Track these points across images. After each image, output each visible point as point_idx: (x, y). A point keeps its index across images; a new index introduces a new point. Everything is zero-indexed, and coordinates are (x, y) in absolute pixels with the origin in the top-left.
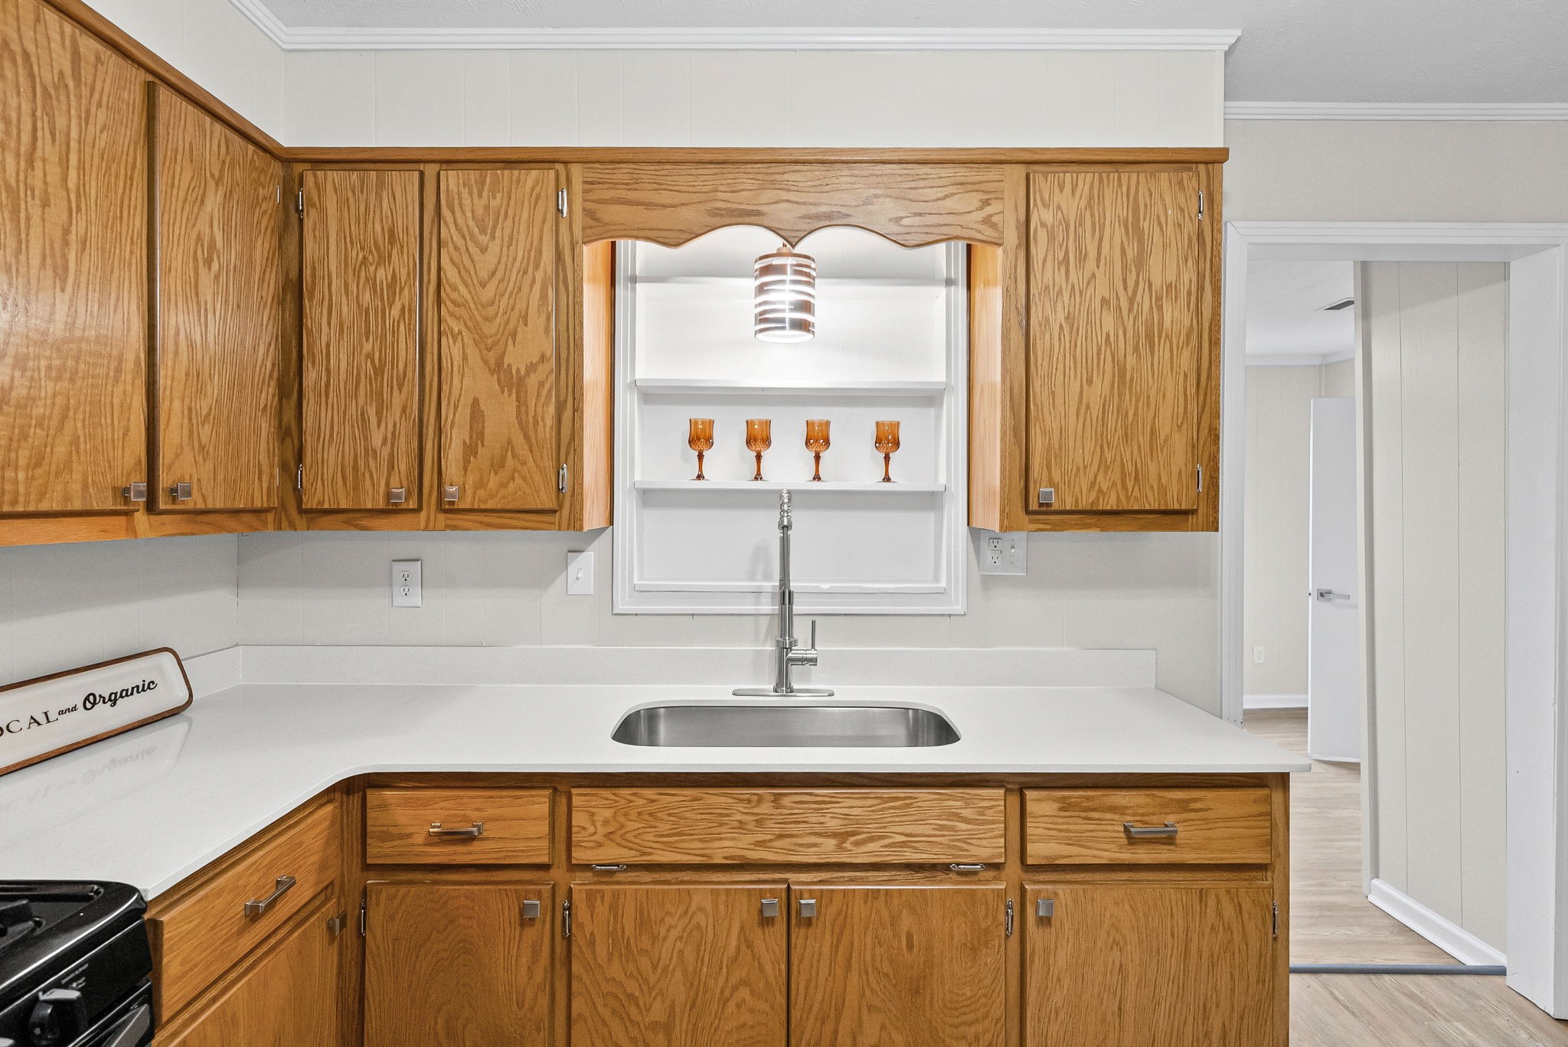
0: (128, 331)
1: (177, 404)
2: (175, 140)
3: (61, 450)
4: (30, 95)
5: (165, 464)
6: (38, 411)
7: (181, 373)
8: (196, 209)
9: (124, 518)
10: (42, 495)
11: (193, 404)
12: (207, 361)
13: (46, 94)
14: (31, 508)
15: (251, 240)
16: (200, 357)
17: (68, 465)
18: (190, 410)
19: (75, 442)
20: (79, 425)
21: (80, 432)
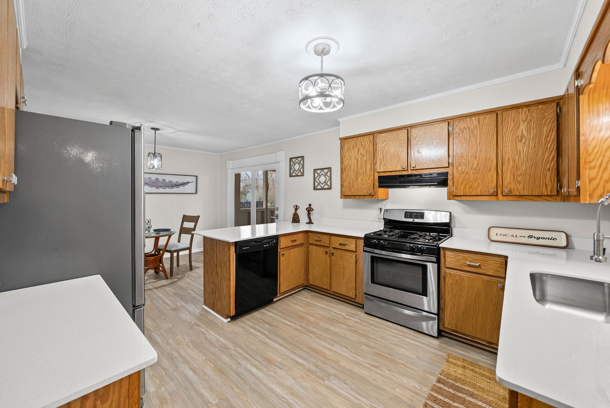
0: (493, 162)
1: (509, 174)
2: (508, 120)
3: (475, 185)
4: (469, 132)
5: (505, 185)
6: (470, 180)
7: (510, 167)
8: (516, 131)
9: (496, 197)
10: (471, 193)
11: (515, 173)
12: (520, 163)
13: (472, 130)
14: (469, 194)
15: (541, 128)
16: (517, 162)
17: (477, 188)
18: (514, 175)
19: (479, 184)
20: (480, 181)
21: (480, 182)
